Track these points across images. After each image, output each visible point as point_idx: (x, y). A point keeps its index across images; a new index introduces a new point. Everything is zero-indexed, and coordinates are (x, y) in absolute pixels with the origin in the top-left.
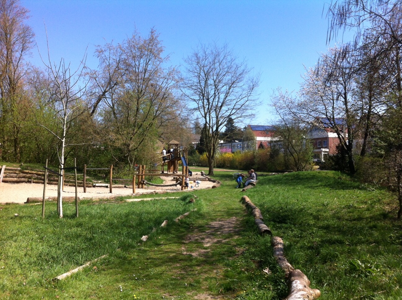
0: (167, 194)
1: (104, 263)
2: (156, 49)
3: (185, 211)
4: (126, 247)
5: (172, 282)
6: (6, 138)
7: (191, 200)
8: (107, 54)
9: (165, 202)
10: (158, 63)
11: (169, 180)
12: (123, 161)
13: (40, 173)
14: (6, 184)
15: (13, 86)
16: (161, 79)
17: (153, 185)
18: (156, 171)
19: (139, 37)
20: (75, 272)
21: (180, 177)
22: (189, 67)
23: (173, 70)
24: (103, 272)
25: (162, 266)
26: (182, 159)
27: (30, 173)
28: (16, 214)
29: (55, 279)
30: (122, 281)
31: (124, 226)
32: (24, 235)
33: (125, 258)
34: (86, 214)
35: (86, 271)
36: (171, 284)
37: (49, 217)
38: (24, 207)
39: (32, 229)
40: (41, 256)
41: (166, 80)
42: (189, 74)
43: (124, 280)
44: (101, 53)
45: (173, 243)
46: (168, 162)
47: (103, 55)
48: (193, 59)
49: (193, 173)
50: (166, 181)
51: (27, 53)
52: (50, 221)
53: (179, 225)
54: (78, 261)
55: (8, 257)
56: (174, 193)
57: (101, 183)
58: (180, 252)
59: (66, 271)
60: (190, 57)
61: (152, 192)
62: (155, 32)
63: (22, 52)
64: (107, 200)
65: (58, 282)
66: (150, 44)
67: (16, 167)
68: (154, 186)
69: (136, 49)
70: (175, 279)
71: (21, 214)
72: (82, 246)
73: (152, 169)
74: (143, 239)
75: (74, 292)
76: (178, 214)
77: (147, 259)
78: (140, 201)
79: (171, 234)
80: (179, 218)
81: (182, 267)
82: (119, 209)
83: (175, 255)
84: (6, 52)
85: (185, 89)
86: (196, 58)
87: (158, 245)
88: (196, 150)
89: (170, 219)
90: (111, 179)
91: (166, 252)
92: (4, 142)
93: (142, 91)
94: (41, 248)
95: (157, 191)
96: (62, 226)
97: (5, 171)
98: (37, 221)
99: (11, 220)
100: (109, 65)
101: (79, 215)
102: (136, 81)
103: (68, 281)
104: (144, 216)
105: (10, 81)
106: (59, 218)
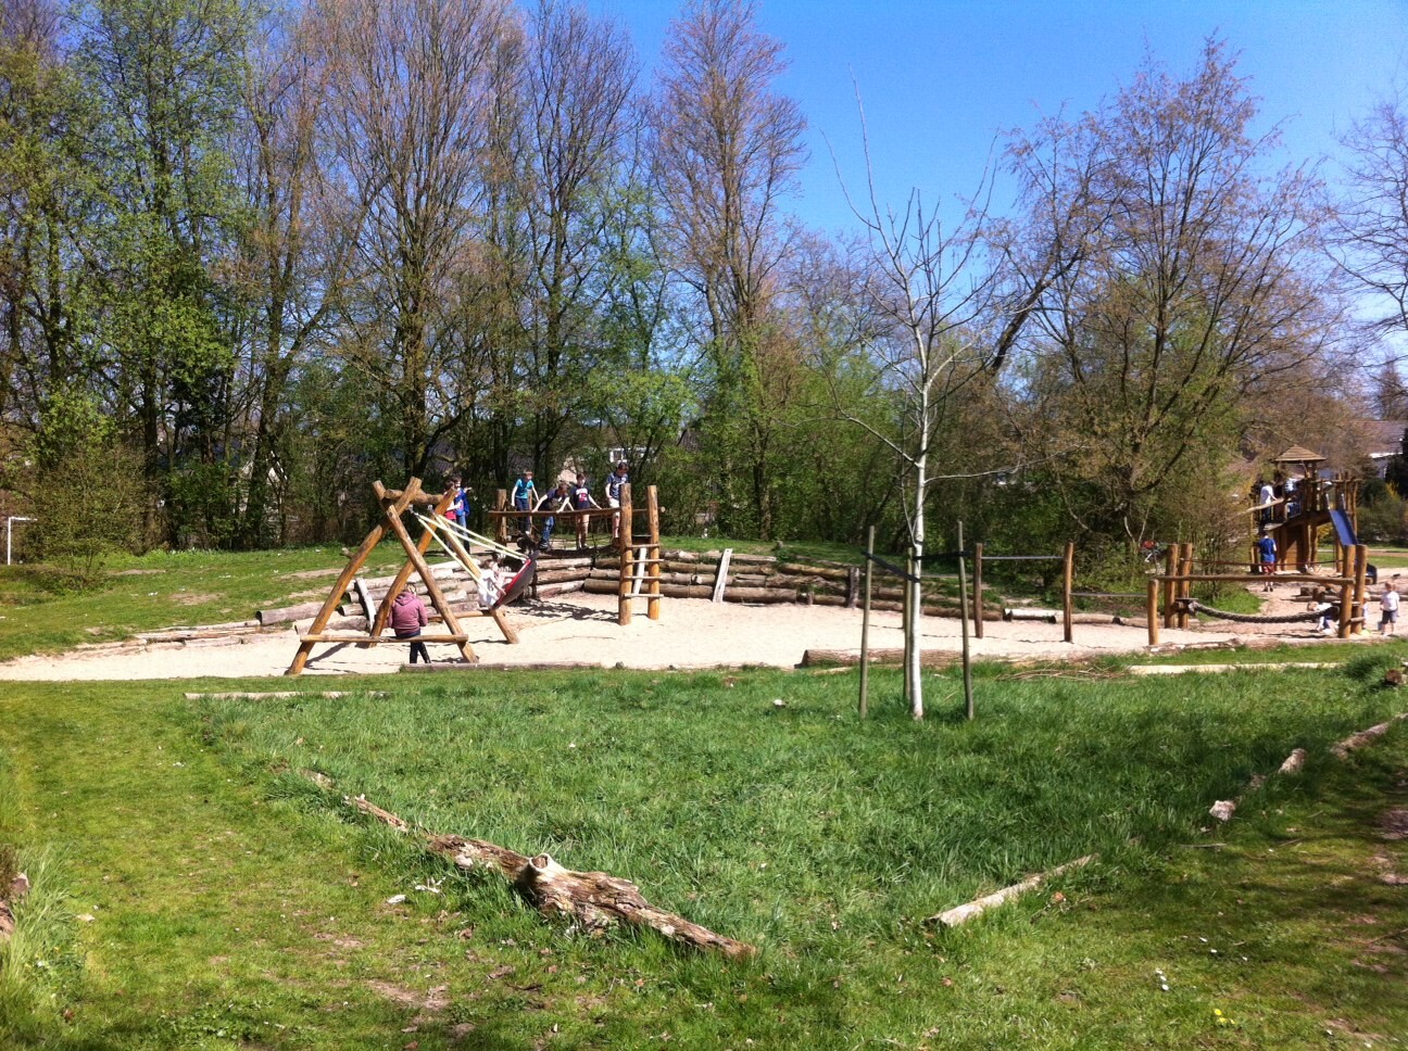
0: (1280, 651)
1: (1087, 884)
2: (1227, 110)
3: (1369, 717)
4: (1159, 838)
5: (1354, 980)
6: (729, 466)
7: (1389, 678)
8: (1044, 154)
9: (1281, 681)
10: (1237, 160)
11: (1282, 599)
12: (1106, 530)
13: (834, 571)
14: (736, 607)
15: (746, 298)
16: (1249, 221)
17: (1224, 617)
18: (1234, 564)
19: (1162, 77)
20: (995, 905)
21: (1328, 589)
22: (1357, 161)
23: (1297, 180)
24: (1087, 915)
25: (1307, 919)
26: (1336, 518)
27: (805, 574)
28: (778, 702)
29: (934, 921)
30: (1160, 956)
31: (1140, 759)
32: (812, 768)
33: (1159, 876)
34: (999, 709)
35: (1029, 902)
36: (1352, 987)
37: (879, 714)
38: (796, 680)
39: (835, 750)
40: (874, 842)
41: (1269, 219)
42: (1360, 188)
43: (1169, 954)
44: (1025, 156)
45: (1336, 837)
46: (1274, 530)
47: (1032, 163)
48: (1376, 129)
49: (1381, 572)
50: (1272, 603)
51: (784, 187)
52: (886, 728)
53: (1352, 772)
54: (999, 866)
55: (774, 833)
56: (1310, 648)
57: (1029, 605)
58: (1371, 874)
59: (966, 898)
60: (1361, 124)
61: (1224, 644)
62: (1221, 49)
63: (769, 185)
64: (1063, 666)
65: (942, 934)
66: (1205, 97)
67: (762, 552)
68: (1226, 621)
69: (1152, 121)
70: (1366, 972)
71: (792, 701)
72: (1000, 818)
73: (1215, 559)
74: (1219, 812)
75: (999, 973)
76: (1344, 728)
77: (1244, 887)
78: (1181, 675)
79: (1324, 801)
80: (1350, 742)
81: (1385, 931)
82: (1110, 699)
83: (1352, 883)
84: (722, 194)
85: (1345, 248)
86: (1386, 125)
87: (1277, 839)
88: (1387, 480)
89: (1313, 747)
90: (1069, 591)
91: (1315, 868)
92: (724, 476)
93: (1175, 271)
94: (872, 813)
95: (1243, 639)
96: (928, 745)
97: (732, 568)
98: (844, 725)
99: (766, 719)
100: (1054, 193)
101: (976, 715)
102: (1155, 236)
103: (977, 934)
104: (1207, 728)
105: (737, 282)
106: (911, 719)
